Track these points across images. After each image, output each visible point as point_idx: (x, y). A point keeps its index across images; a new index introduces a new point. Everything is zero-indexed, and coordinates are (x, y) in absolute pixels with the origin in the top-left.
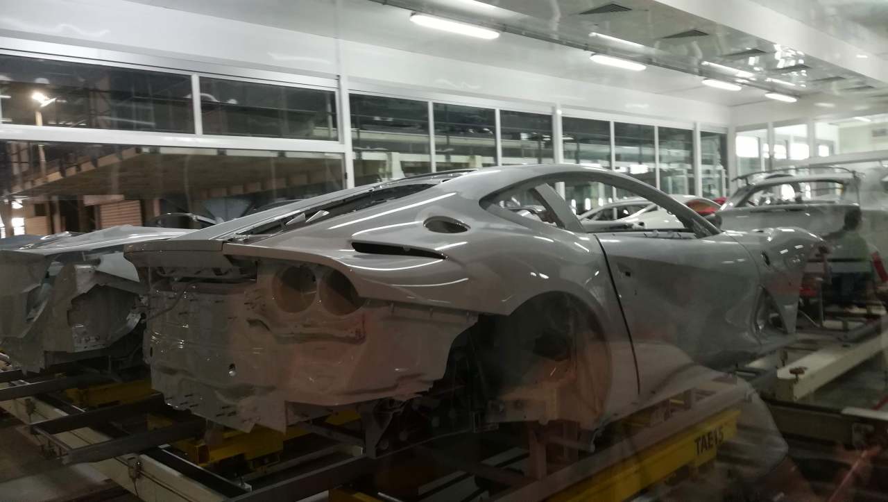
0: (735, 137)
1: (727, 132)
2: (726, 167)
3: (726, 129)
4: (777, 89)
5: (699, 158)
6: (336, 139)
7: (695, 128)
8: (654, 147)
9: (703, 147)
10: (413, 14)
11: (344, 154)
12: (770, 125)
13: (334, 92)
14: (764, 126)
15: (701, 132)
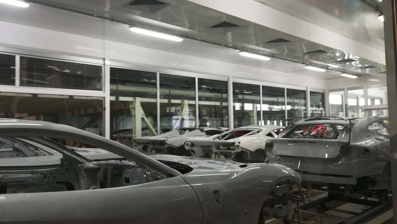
0: (329, 94)
1: (325, 92)
2: (324, 109)
3: (324, 90)
4: (346, 71)
5: (309, 104)
6: (101, 90)
7: (307, 90)
8: (285, 98)
9: (311, 99)
10: (130, 27)
11: (104, 98)
12: (346, 89)
13: (102, 66)
14: (342, 90)
15: (310, 92)
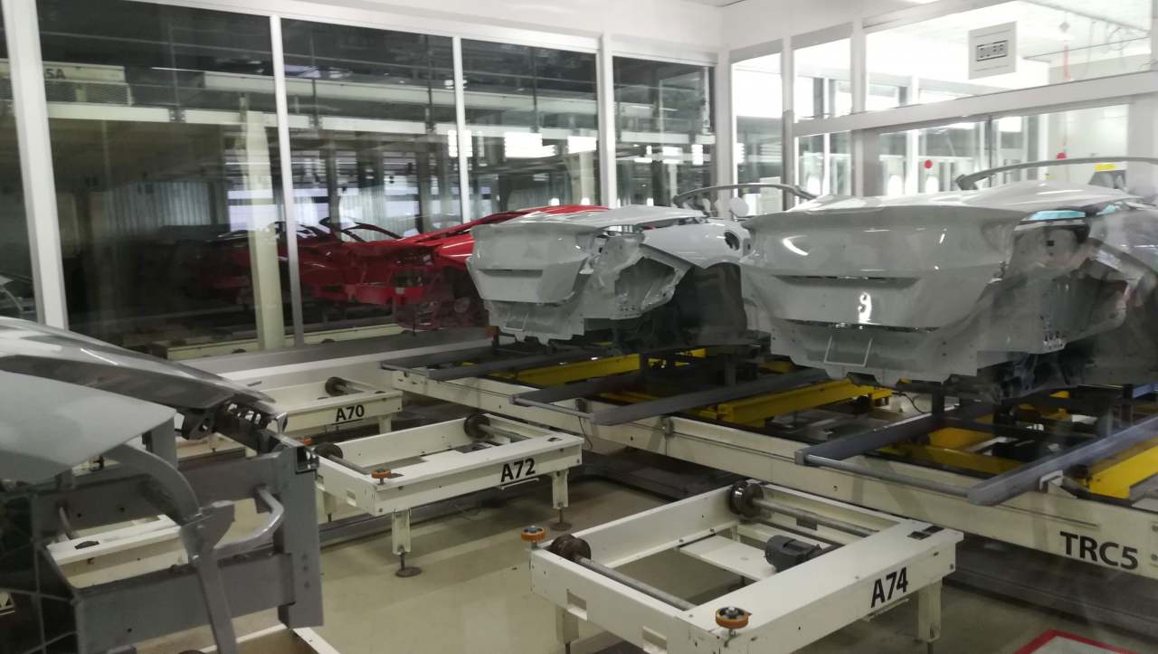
1: (715, 62)
15: (615, 59)
